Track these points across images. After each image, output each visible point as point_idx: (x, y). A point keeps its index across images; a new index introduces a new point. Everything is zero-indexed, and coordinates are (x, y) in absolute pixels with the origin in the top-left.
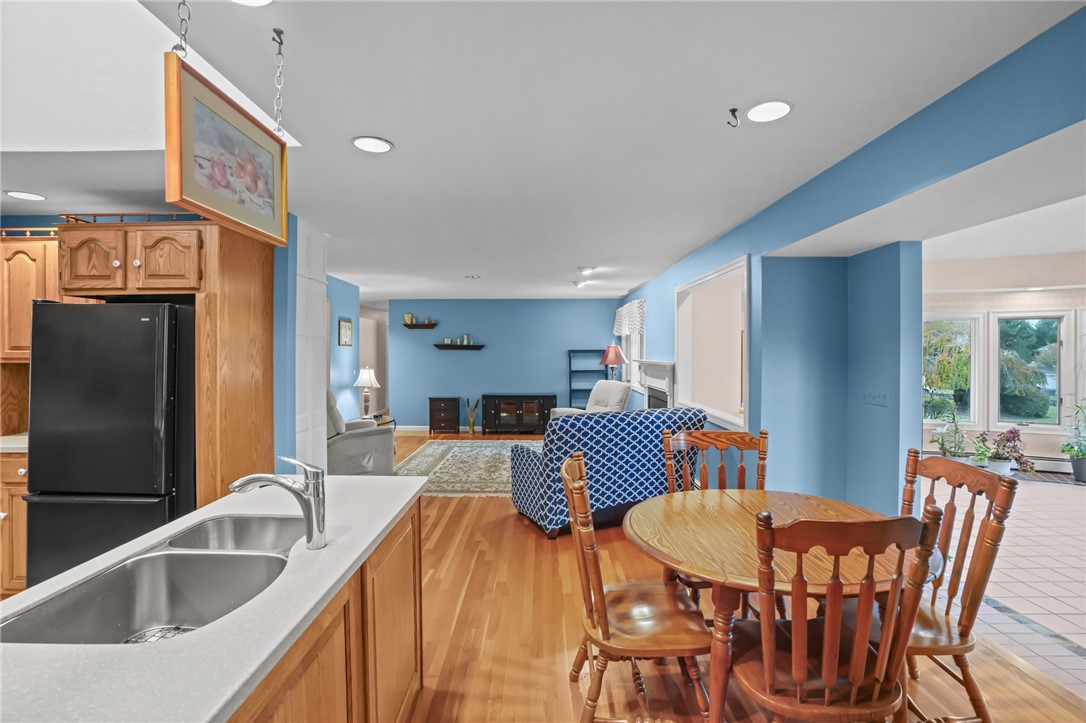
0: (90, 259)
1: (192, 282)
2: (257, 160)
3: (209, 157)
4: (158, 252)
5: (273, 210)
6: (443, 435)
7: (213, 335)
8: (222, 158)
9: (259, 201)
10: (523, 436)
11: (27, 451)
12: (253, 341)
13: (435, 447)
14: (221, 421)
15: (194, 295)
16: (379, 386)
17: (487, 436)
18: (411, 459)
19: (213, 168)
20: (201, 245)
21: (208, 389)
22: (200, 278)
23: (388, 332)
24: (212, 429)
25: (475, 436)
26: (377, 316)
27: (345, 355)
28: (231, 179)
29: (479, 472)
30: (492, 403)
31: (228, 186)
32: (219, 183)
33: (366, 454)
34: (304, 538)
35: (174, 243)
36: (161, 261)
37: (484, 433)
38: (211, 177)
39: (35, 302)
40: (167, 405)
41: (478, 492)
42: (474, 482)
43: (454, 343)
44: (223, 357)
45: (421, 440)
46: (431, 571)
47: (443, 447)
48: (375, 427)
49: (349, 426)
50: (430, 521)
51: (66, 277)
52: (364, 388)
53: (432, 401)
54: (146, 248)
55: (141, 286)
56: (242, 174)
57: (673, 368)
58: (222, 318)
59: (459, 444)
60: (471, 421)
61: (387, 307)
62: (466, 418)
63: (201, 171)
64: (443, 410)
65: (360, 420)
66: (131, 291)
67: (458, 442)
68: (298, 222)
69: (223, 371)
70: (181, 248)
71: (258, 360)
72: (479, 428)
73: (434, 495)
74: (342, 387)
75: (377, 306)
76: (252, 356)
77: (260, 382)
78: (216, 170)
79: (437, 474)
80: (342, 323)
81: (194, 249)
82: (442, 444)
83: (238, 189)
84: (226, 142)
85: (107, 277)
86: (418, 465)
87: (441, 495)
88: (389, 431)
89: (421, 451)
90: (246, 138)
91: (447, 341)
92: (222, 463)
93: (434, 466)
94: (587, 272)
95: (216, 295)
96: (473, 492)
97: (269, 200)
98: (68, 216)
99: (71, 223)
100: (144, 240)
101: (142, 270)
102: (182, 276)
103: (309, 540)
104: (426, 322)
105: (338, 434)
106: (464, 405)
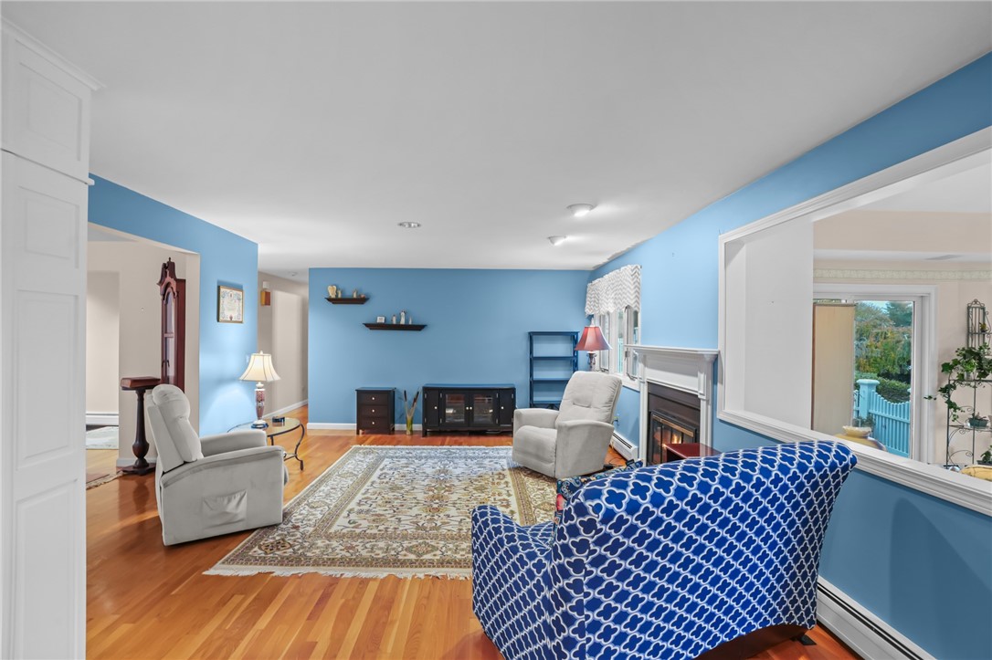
6: (373, 437)
10: (474, 439)
13: (360, 459)
16: (278, 380)
17: (428, 438)
18: (320, 483)
23: (309, 310)
25: (414, 439)
27: (229, 335)
29: (415, 511)
30: (435, 397)
33: (234, 493)
37: (425, 434)
41: (411, 563)
42: (405, 537)
43: (389, 322)
45: (344, 445)
47: (370, 459)
52: (257, 382)
53: (361, 393)
57: (716, 360)
59: (391, 453)
60: (409, 418)
61: (306, 279)
62: (402, 415)
64: (373, 405)
67: (391, 449)
72: (418, 427)
73: (334, 571)
82: (368, 453)
86: (328, 495)
87: (349, 573)
89: (339, 467)
91: (381, 320)
93: (351, 496)
94: (581, 214)
96: (403, 564)
104: (355, 296)
105: (185, 463)
106: (400, 398)
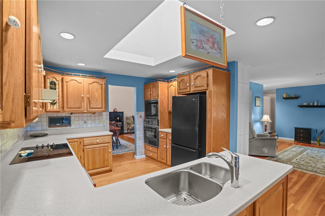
0: (183, 84)
1: (205, 88)
2: (214, 37)
3: (196, 39)
4: (197, 80)
5: (221, 54)
6: (301, 144)
7: (211, 104)
8: (201, 38)
9: (215, 52)
11: (171, 132)
12: (223, 105)
13: (297, 149)
14: (213, 130)
15: (206, 91)
16: (271, 121)
18: (285, 151)
19: (197, 43)
20: (208, 76)
21: (209, 120)
22: (208, 86)
23: (276, 102)
24: (210, 132)
26: (271, 95)
27: (258, 110)
28: (204, 45)
31: (203, 48)
32: (200, 48)
33: (264, 147)
34: (230, 181)
35: (201, 77)
36: (198, 82)
38: (197, 46)
39: (173, 96)
40: (199, 124)
41: (322, 174)
43: (309, 105)
44: (214, 110)
45: (290, 144)
46: (292, 205)
47: (301, 149)
48: (269, 137)
49: (258, 136)
50: (293, 180)
51: (178, 90)
52: (265, 122)
53: (296, 129)
54: (194, 79)
55: (193, 90)
56: (208, 43)
58: (214, 98)
60: (318, 139)
61: (275, 91)
62: (315, 138)
63: (193, 44)
64: (302, 133)
65: (263, 134)
66: (191, 92)
67: (311, 148)
68: (238, 63)
69: (214, 115)
70: (202, 78)
71: (225, 111)
74: (256, 121)
75: (270, 92)
76: (223, 110)
77: (226, 119)
78: (199, 43)
79: (298, 160)
80: (256, 98)
81: (206, 77)
82: (301, 147)
83: (207, 48)
84: (202, 32)
85: (186, 89)
86: (288, 154)
87: (300, 170)
88: (275, 139)
89: (290, 149)
90: (210, 29)
91: (305, 104)
92: (213, 143)
93: (297, 156)
95: (212, 91)
96: (319, 173)
97: (219, 51)
98: (179, 74)
99: (180, 76)
100: (194, 77)
101: (194, 86)
102: (203, 86)
103: (232, 182)
104: (294, 96)
105: (254, 138)
106: (314, 132)
